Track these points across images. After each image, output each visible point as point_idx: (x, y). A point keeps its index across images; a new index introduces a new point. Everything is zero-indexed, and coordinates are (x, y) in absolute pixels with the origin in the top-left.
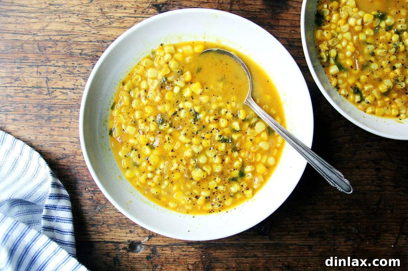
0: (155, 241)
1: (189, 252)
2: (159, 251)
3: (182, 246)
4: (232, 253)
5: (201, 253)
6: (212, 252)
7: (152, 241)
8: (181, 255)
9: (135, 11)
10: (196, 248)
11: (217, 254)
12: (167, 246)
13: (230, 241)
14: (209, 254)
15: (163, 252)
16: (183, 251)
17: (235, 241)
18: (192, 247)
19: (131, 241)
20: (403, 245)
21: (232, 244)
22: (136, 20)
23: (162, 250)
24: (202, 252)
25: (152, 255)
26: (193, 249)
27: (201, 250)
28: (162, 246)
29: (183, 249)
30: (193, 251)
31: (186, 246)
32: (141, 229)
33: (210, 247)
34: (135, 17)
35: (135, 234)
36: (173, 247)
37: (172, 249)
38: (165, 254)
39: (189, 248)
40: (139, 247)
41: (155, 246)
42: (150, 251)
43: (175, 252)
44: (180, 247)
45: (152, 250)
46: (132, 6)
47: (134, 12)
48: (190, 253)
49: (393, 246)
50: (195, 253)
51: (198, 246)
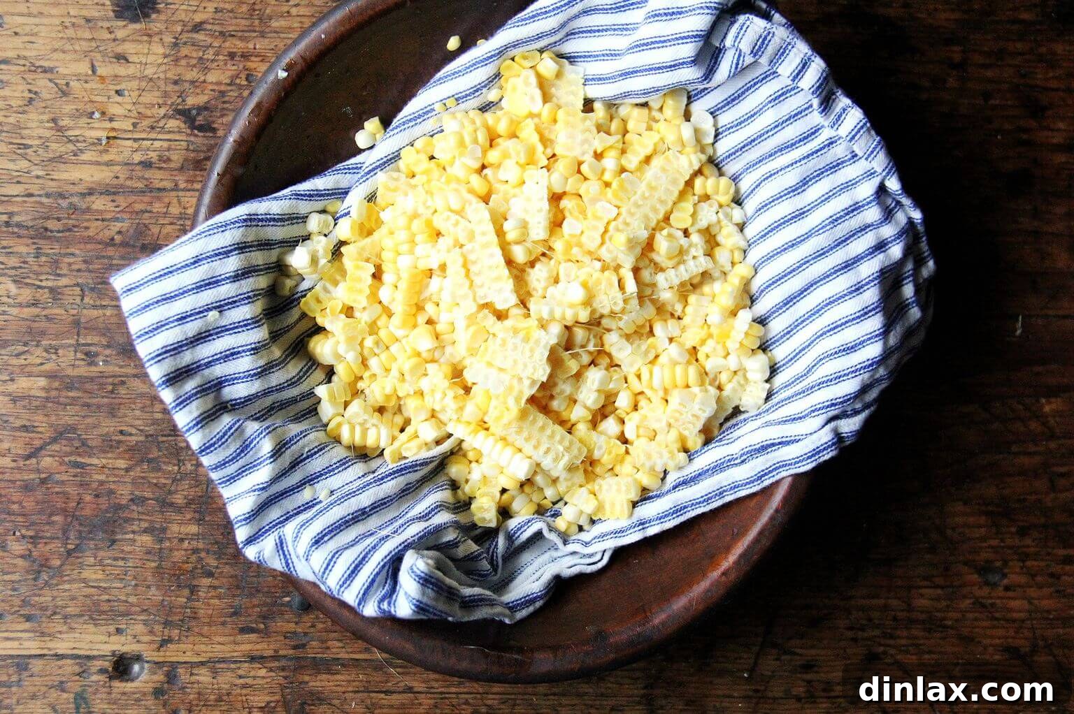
0: (174, 654)
1: (254, 678)
2: (183, 677)
3: (238, 665)
4: (354, 681)
5: (282, 681)
6: (307, 678)
7: (168, 654)
8: (235, 685)
9: (135, 125)
10: (271, 670)
11: (318, 684)
12: (202, 663)
13: (351, 653)
14: (301, 683)
15: (194, 678)
16: (240, 677)
17: (360, 652)
18: (261, 666)
19: (117, 652)
20: (773, 672)
21: (357, 660)
22: (136, 145)
23: (192, 674)
24: (285, 678)
25: (166, 686)
26: (263, 672)
27: (282, 674)
28: (193, 665)
29: (240, 672)
30: (263, 677)
31: (246, 665)
32: (144, 624)
33: (302, 667)
34: (135, 140)
35: (129, 637)
36: (218, 665)
37: (215, 673)
38: (198, 682)
39: (253, 668)
40: (136, 668)
41: (174, 666)
42: (162, 677)
43: (220, 679)
44: (233, 666)
45: (168, 675)
46: (126, 113)
47: (131, 128)
48: (255, 682)
49: (745, 675)
50: (269, 680)
51: (276, 664)
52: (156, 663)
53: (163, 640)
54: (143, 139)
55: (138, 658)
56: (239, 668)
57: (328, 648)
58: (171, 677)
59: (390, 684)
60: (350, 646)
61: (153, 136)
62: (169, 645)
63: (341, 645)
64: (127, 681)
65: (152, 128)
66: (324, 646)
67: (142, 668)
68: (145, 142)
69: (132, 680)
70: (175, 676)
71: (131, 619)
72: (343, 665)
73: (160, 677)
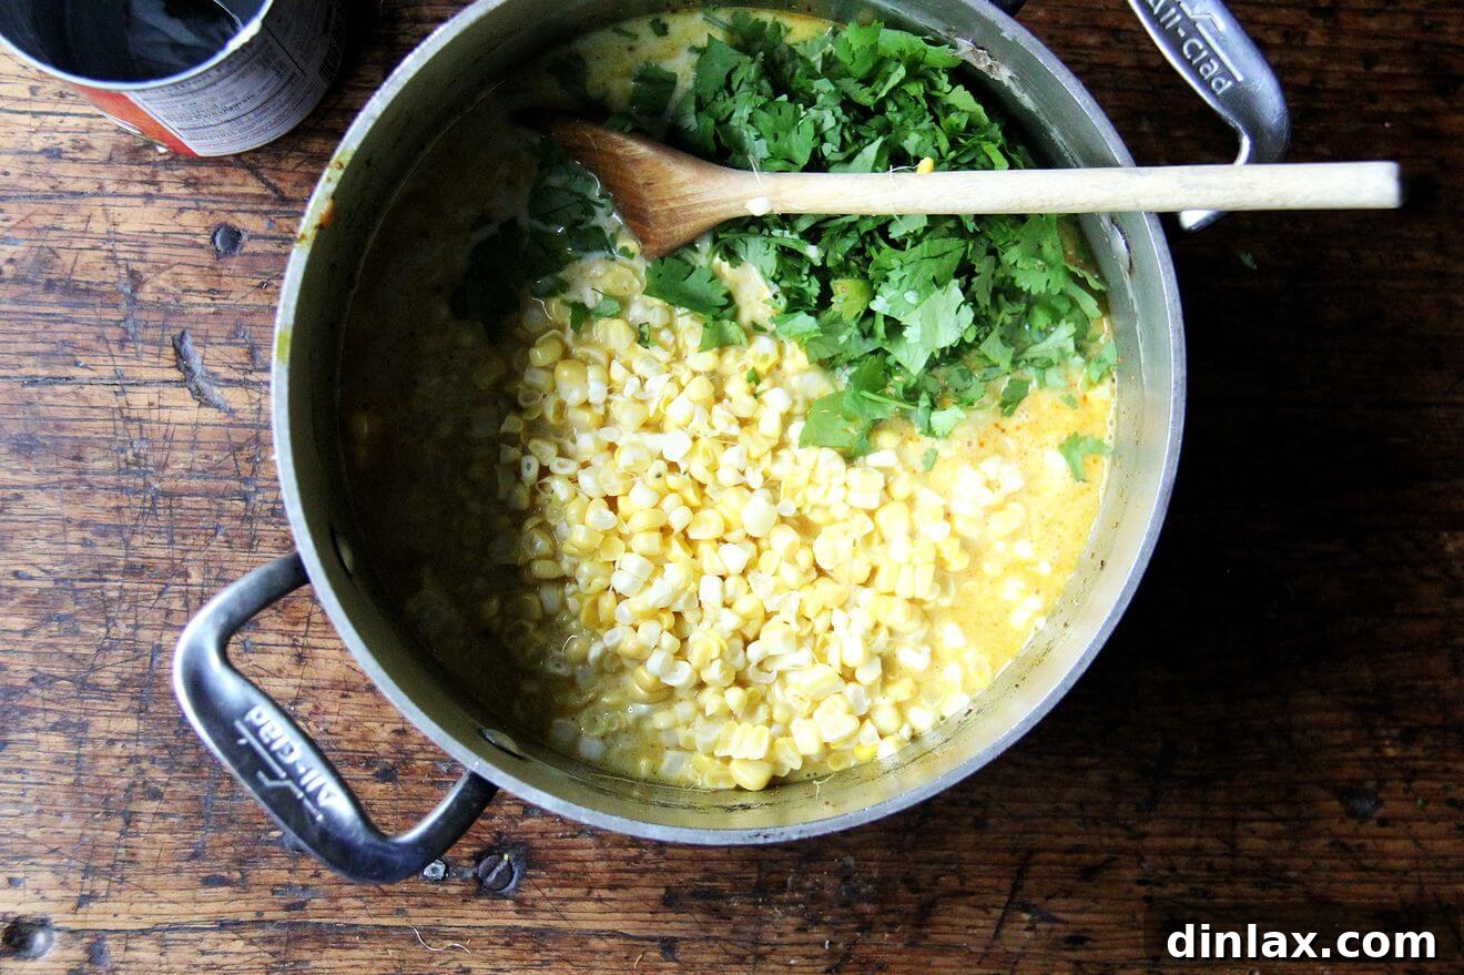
52: (72, 932)
53: (83, 896)
54: (48, 113)
55: (43, 924)
56: (201, 940)
57: (339, 909)
58: (95, 953)
59: (434, 965)
60: (374, 906)
61: (62, 108)
62: (91, 904)
63: (359, 903)
64: (26, 958)
65: (62, 95)
66: (334, 905)
67: (50, 940)
68: (50, 118)
69: (35, 958)
70: (101, 952)
71: (32, 864)
72: (364, 935)
73: (77, 953)
